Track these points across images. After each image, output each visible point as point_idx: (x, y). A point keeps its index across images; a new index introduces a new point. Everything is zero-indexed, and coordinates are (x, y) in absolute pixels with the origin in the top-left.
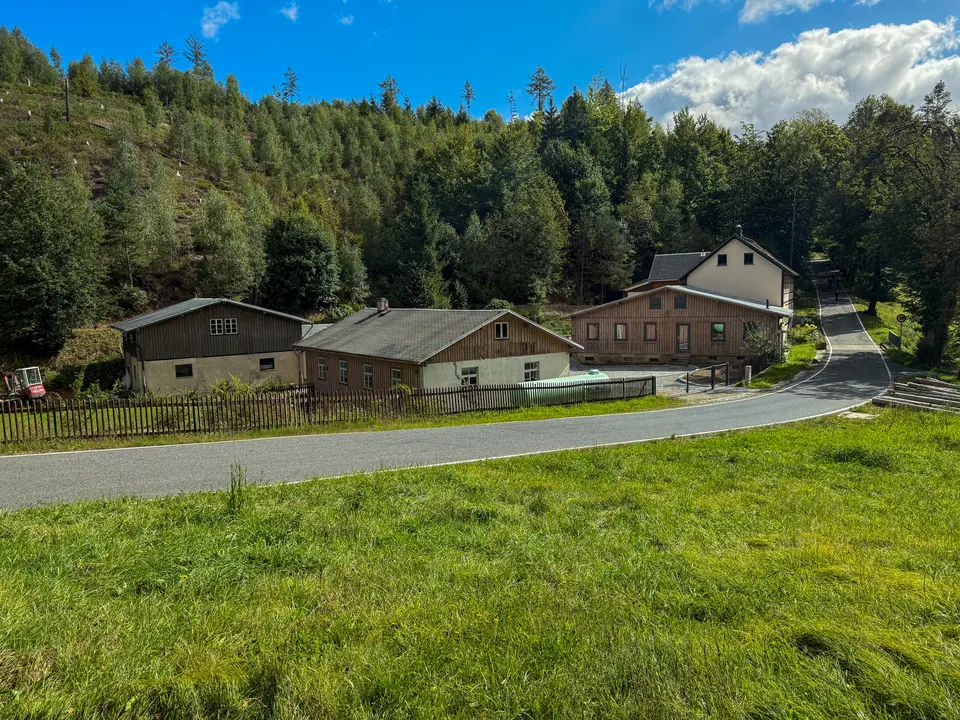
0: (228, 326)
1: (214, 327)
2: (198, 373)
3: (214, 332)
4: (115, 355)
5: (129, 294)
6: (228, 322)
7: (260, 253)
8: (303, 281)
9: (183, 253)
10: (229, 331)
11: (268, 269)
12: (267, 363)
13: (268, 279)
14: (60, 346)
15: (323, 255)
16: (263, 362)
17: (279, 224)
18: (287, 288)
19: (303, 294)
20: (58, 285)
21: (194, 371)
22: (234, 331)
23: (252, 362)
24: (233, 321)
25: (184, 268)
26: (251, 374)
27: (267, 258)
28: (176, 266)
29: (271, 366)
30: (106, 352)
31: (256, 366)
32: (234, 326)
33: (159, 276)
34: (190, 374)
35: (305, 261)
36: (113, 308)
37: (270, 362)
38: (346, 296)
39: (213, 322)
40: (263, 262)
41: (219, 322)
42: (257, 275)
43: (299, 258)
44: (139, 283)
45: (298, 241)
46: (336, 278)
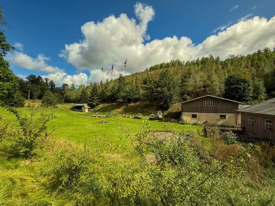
0: (209, 104)
1: (204, 104)
2: (199, 117)
3: (204, 105)
4: (180, 110)
5: (185, 97)
6: (209, 102)
7: (223, 85)
8: (238, 92)
9: (200, 88)
10: (209, 105)
11: (225, 90)
12: (223, 117)
13: (224, 92)
14: (169, 108)
15: (246, 84)
16: (221, 116)
17: (230, 77)
18: (232, 95)
19: (238, 97)
20: (168, 94)
21: (197, 116)
22: (211, 105)
23: (217, 116)
24: (211, 102)
25: (200, 91)
26: (216, 120)
27: (225, 87)
28: (198, 91)
29: (224, 118)
30: (178, 110)
31: (219, 117)
32: (211, 104)
33: (193, 93)
34: (196, 117)
35: (239, 86)
36: (180, 100)
37: (225, 116)
38: (255, 98)
39: (204, 102)
40: (224, 88)
41: (206, 102)
42: (221, 91)
43: (236, 86)
44: (188, 95)
45: (236, 81)
46: (252, 91)
